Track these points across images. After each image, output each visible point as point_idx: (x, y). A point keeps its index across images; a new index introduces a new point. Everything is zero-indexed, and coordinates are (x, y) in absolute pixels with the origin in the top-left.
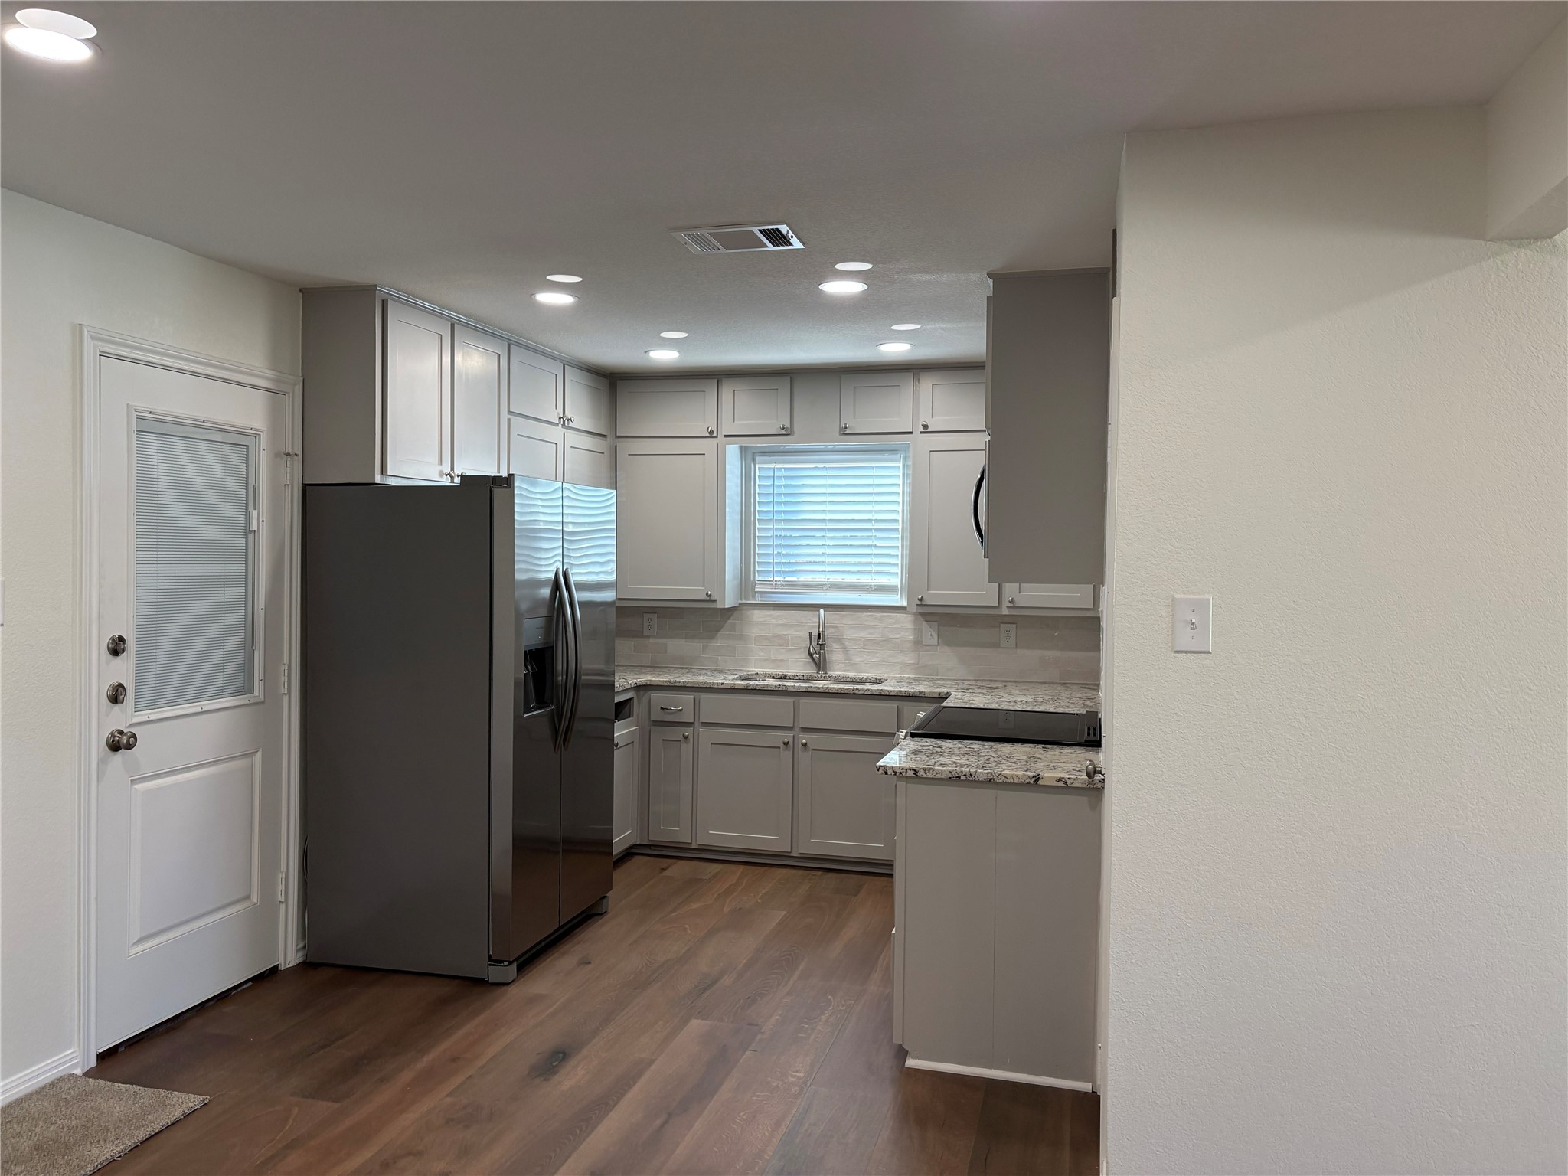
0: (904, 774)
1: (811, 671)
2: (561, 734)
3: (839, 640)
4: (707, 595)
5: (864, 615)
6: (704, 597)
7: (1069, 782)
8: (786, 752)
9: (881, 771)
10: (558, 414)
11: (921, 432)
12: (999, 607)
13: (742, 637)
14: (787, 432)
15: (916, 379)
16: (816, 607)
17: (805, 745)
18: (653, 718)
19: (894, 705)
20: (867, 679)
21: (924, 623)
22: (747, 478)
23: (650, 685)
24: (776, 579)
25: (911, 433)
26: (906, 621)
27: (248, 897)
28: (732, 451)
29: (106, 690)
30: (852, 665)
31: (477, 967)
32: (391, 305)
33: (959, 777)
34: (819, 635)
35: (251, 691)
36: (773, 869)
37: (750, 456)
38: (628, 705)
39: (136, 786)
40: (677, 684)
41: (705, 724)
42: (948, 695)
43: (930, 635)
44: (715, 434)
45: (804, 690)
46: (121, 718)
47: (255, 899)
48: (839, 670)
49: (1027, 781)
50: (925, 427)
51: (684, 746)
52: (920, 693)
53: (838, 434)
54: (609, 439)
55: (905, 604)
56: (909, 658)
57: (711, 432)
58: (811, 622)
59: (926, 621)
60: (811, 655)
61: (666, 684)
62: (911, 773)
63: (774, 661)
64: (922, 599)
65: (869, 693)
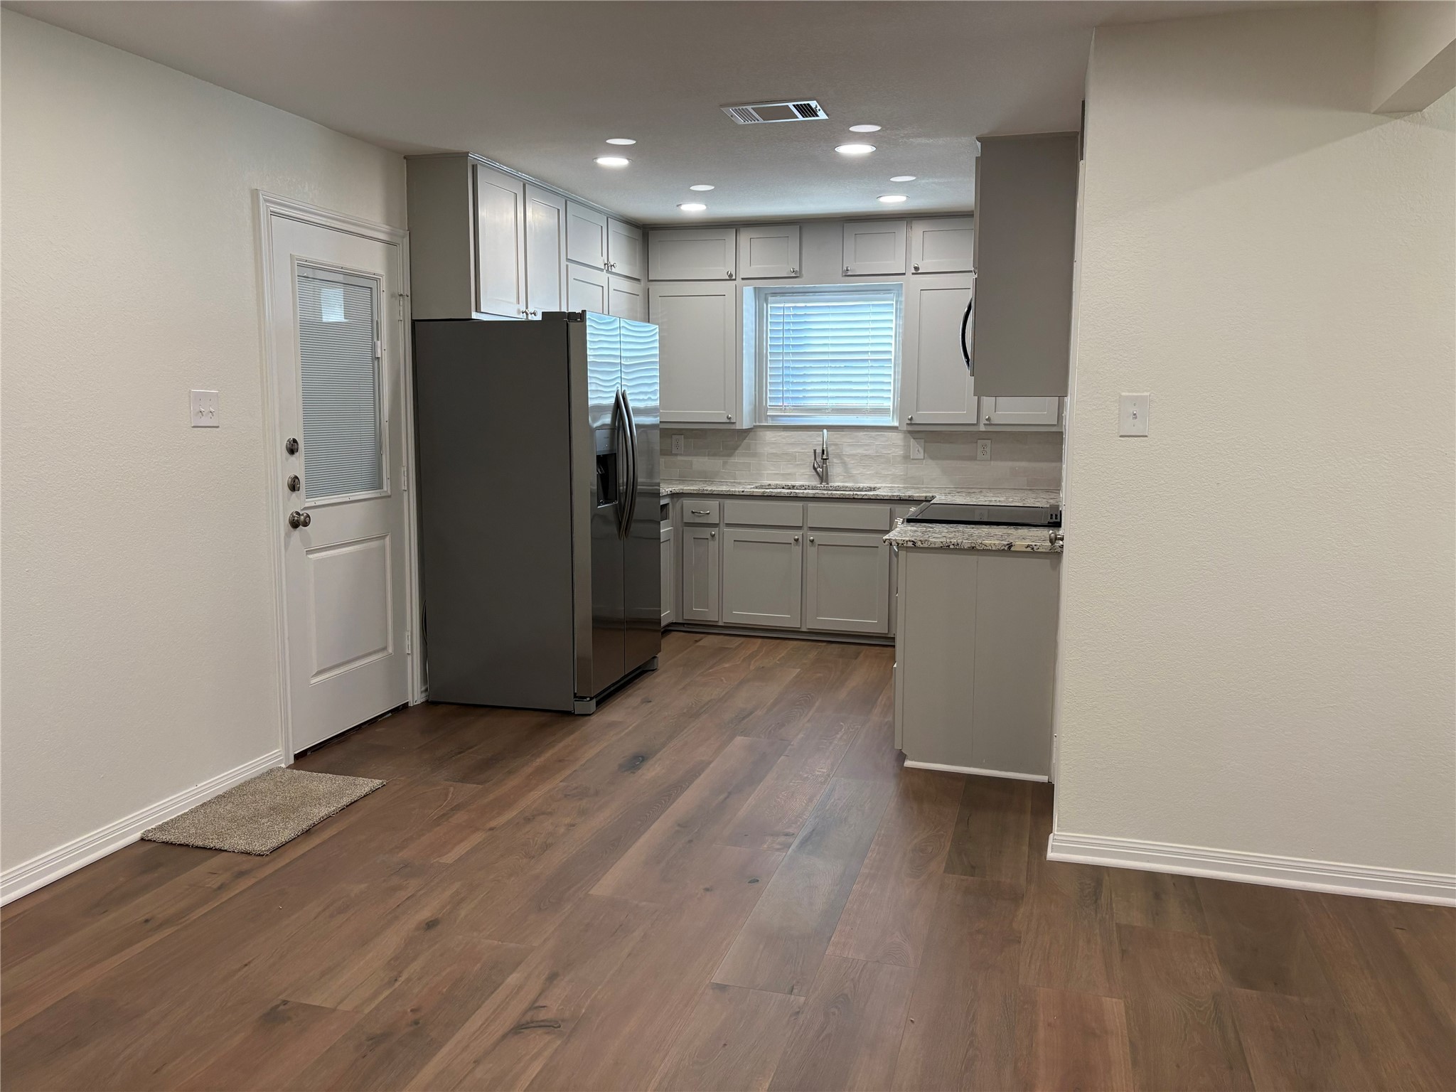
0: (905, 545)
1: (816, 482)
2: (624, 523)
3: (839, 456)
4: (728, 417)
5: (861, 434)
6: (725, 420)
7: (1035, 548)
8: (797, 547)
9: (887, 543)
10: (604, 261)
11: (913, 274)
12: (977, 424)
13: (755, 455)
14: (796, 275)
15: (909, 226)
16: (820, 428)
17: (812, 541)
18: (685, 521)
19: (887, 507)
20: (863, 488)
21: (912, 440)
22: (760, 316)
23: (682, 493)
24: (785, 404)
25: (904, 274)
26: (897, 438)
27: (385, 649)
28: (748, 292)
29: (287, 480)
30: (850, 476)
31: (566, 703)
32: (479, 169)
33: (949, 546)
34: (823, 451)
35: (380, 487)
36: (787, 641)
37: (763, 296)
38: (665, 510)
39: (311, 556)
40: (705, 492)
41: (728, 525)
42: (933, 497)
43: (917, 450)
44: (734, 277)
45: (811, 496)
46: (299, 502)
47: (390, 650)
48: (838, 482)
49: (1002, 548)
50: (917, 269)
51: (711, 543)
52: (909, 497)
53: (840, 276)
54: (642, 282)
55: (896, 424)
56: (899, 470)
57: (731, 276)
58: (816, 441)
59: (915, 438)
60: (815, 469)
61: (695, 492)
62: (910, 544)
63: (783, 475)
64: (911, 419)
65: (866, 497)
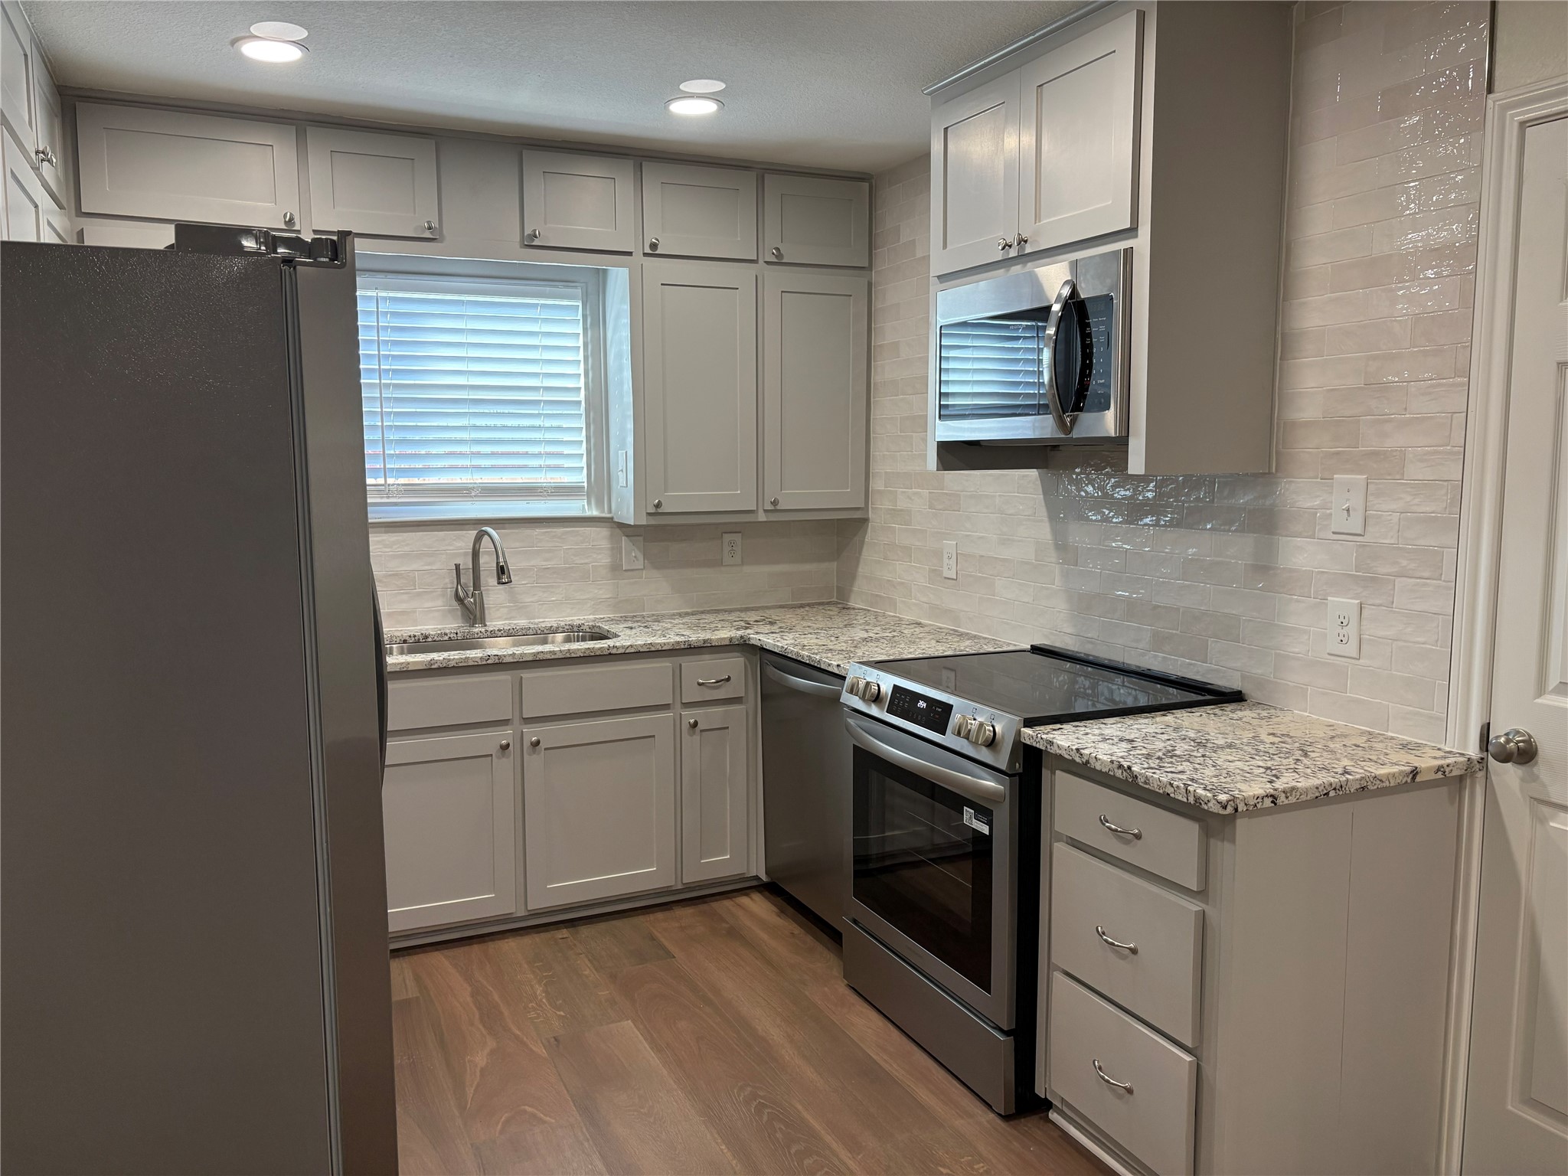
0: (1259, 806)
1: (457, 623)
5: (537, 532)
7: (1447, 770)
8: (504, 759)
10: (34, 141)
12: (756, 510)
14: (432, 237)
15: (639, 170)
17: (534, 744)
19: (666, 664)
21: (624, 538)
24: (390, 481)
25: (630, 253)
26: (599, 538)
30: (524, 608)
33: (1327, 794)
43: (632, 554)
45: (531, 659)
48: (500, 618)
49: (1404, 781)
50: (654, 246)
53: (517, 245)
54: (67, 217)
56: (604, 590)
57: (293, 222)
59: (627, 536)
60: (458, 598)
62: (1268, 803)
64: (658, 505)
65: (633, 651)
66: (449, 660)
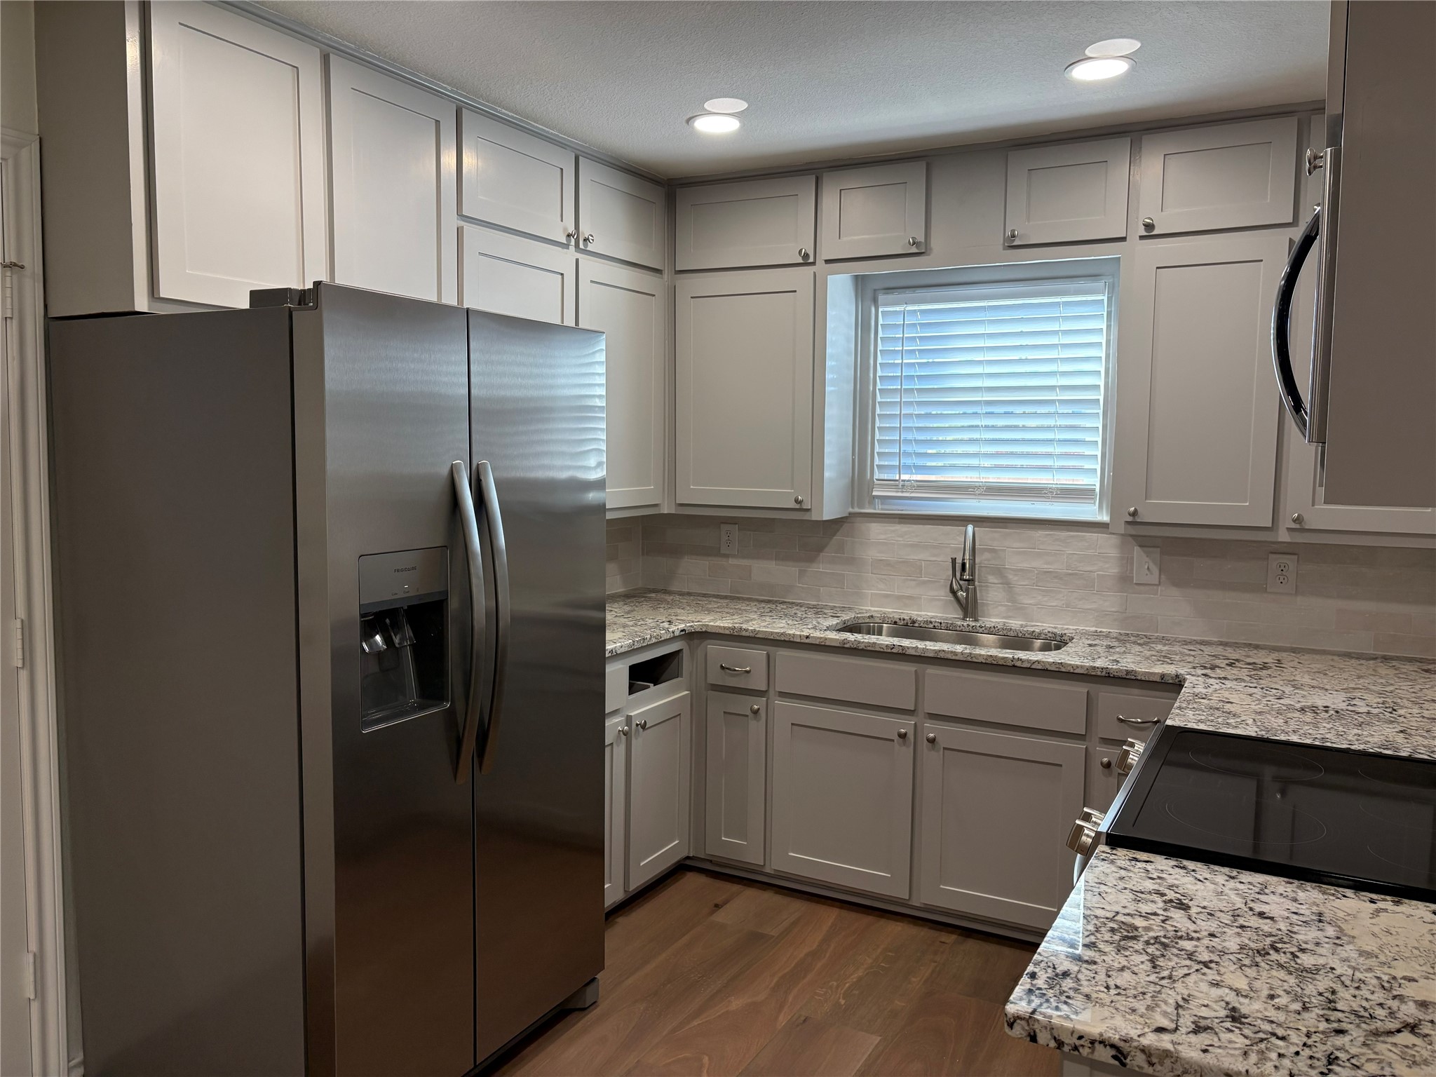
1: (952, 615)
3: (999, 572)
4: (797, 501)
5: (1040, 534)
6: (793, 505)
8: (903, 748)
9: (1018, 1031)
10: (565, 229)
11: (1142, 237)
12: (1273, 528)
13: (852, 561)
14: (922, 249)
15: (1136, 150)
16: (963, 520)
17: (932, 741)
18: (711, 680)
19: (1081, 689)
20: (1039, 635)
21: (1137, 549)
22: (864, 327)
23: (706, 632)
24: (904, 477)
25: (1123, 239)
26: (1107, 545)
28: (839, 286)
30: (1018, 609)
34: (964, 565)
37: (869, 294)
38: (676, 661)
40: (744, 633)
41: (783, 695)
42: (1180, 680)
43: (1145, 566)
44: (811, 260)
45: (931, 655)
48: (997, 616)
50: (1149, 227)
51: (753, 724)
52: (1128, 672)
53: (1001, 247)
54: (666, 276)
55: (1105, 518)
56: (1111, 602)
57: (806, 256)
58: (954, 541)
59: (1140, 546)
60: (953, 592)
61: (727, 632)
62: (1104, 1055)
63: (899, 598)
64: (1135, 514)
65: (1040, 667)
66: (859, 642)
